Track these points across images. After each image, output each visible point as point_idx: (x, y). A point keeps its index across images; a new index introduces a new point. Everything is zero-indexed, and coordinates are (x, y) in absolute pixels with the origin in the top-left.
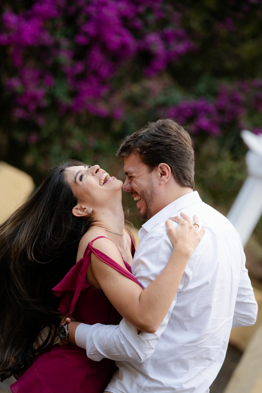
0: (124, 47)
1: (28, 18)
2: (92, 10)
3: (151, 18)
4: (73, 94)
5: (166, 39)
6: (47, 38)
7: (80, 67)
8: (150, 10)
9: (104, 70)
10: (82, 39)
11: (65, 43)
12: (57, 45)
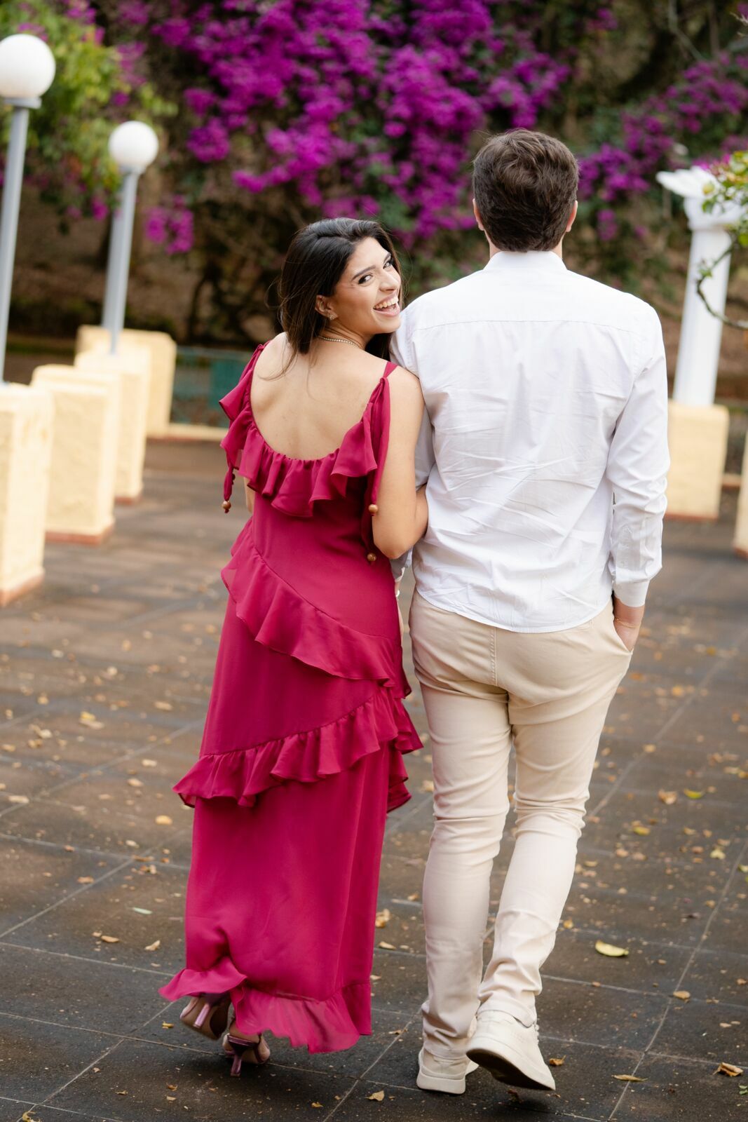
0: (461, 114)
1: (302, 129)
2: (393, 80)
3: (486, 56)
4: (413, 214)
5: (522, 77)
6: (343, 147)
7: (408, 169)
8: (479, 46)
9: (446, 160)
10: (394, 129)
11: (372, 144)
12: (363, 152)
